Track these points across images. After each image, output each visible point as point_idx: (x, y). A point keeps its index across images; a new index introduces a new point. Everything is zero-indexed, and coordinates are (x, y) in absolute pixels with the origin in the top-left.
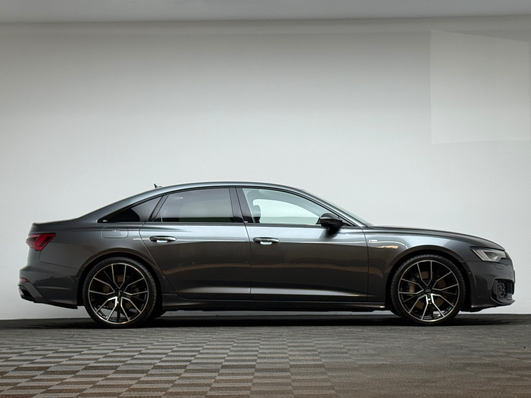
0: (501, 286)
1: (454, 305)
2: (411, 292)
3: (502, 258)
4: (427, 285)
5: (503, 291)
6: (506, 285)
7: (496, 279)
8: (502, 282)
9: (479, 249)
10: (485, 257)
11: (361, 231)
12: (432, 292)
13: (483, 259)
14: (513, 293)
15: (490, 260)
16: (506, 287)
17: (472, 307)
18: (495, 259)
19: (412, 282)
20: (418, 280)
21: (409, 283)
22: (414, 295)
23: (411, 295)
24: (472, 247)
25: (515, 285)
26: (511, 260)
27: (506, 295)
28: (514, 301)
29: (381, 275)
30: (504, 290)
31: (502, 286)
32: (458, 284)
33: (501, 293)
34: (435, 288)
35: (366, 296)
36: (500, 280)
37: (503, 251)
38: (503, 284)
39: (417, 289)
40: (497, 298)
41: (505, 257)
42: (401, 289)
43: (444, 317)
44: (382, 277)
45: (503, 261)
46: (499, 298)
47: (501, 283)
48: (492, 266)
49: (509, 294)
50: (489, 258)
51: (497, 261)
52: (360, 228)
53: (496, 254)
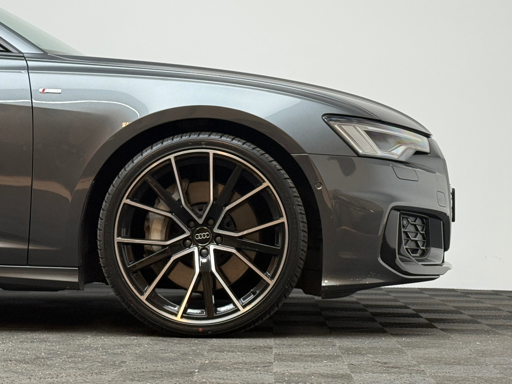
0: (410, 228)
1: (272, 278)
2: (156, 237)
3: (418, 153)
4: (200, 221)
5: (416, 242)
6: (425, 225)
7: (396, 208)
8: (416, 217)
9: (351, 122)
10: (367, 147)
11: (23, 63)
12: (214, 238)
13: (360, 151)
14: (446, 248)
15: (380, 153)
16: (427, 232)
17: (325, 283)
18: (398, 152)
19: (159, 212)
20: (175, 207)
21: (151, 215)
22: (164, 246)
23: (154, 248)
24: (330, 116)
25: (453, 225)
26: (444, 161)
27: (424, 253)
28: (448, 269)
29: (66, 193)
30: (419, 238)
31: (413, 230)
32: (284, 219)
33: (412, 245)
34: (220, 227)
35: (24, 246)
36: (406, 212)
37: (427, 136)
38: (418, 222)
39: (172, 230)
40: (398, 261)
41: (427, 150)
42: (124, 231)
43: (243, 311)
44: (70, 200)
45: (419, 160)
46: (403, 260)
47: (411, 219)
48: (387, 169)
49: (433, 251)
50: (380, 148)
51: (402, 159)
52: (21, 56)
53: (400, 142)
